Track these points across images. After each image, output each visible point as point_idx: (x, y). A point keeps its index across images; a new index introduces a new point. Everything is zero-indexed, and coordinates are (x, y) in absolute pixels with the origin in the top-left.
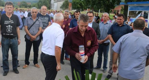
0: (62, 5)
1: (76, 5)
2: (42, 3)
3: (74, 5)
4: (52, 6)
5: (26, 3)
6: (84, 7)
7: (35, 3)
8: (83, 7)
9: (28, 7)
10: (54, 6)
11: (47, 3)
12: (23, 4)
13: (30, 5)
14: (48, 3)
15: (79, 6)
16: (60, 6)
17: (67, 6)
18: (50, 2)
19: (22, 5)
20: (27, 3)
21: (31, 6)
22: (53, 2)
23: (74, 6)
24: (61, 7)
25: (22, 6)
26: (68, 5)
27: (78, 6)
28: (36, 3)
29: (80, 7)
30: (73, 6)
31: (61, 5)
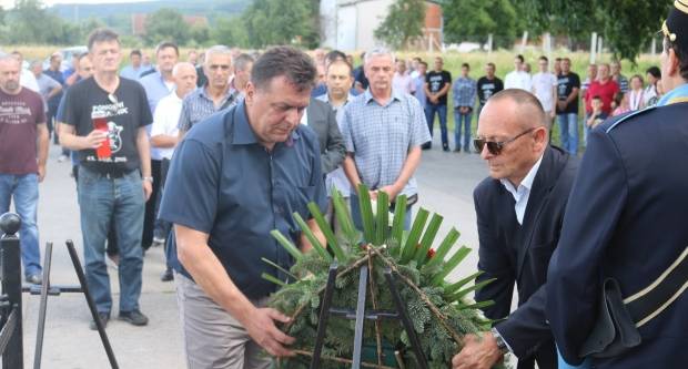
0: (383, 20)
1: (466, 13)
2: (272, 12)
3: (458, 13)
4: (329, 30)
5: (180, 18)
6: (513, 23)
7: (228, 18)
8: (507, 25)
9: (193, 42)
10: (342, 29)
11: (299, 12)
12: (163, 23)
13: (205, 31)
14: (306, 12)
15: (486, 19)
16: (376, 24)
17: (411, 22)
18: (318, 7)
19: (162, 31)
20: (186, 18)
21: (210, 34)
22: (333, 5)
23: (456, 20)
24: (380, 34)
25: (158, 36)
26: (420, 17)
27: (480, 21)
28: (238, 16)
29: (493, 24)
30: (451, 24)
31: (379, 17)
